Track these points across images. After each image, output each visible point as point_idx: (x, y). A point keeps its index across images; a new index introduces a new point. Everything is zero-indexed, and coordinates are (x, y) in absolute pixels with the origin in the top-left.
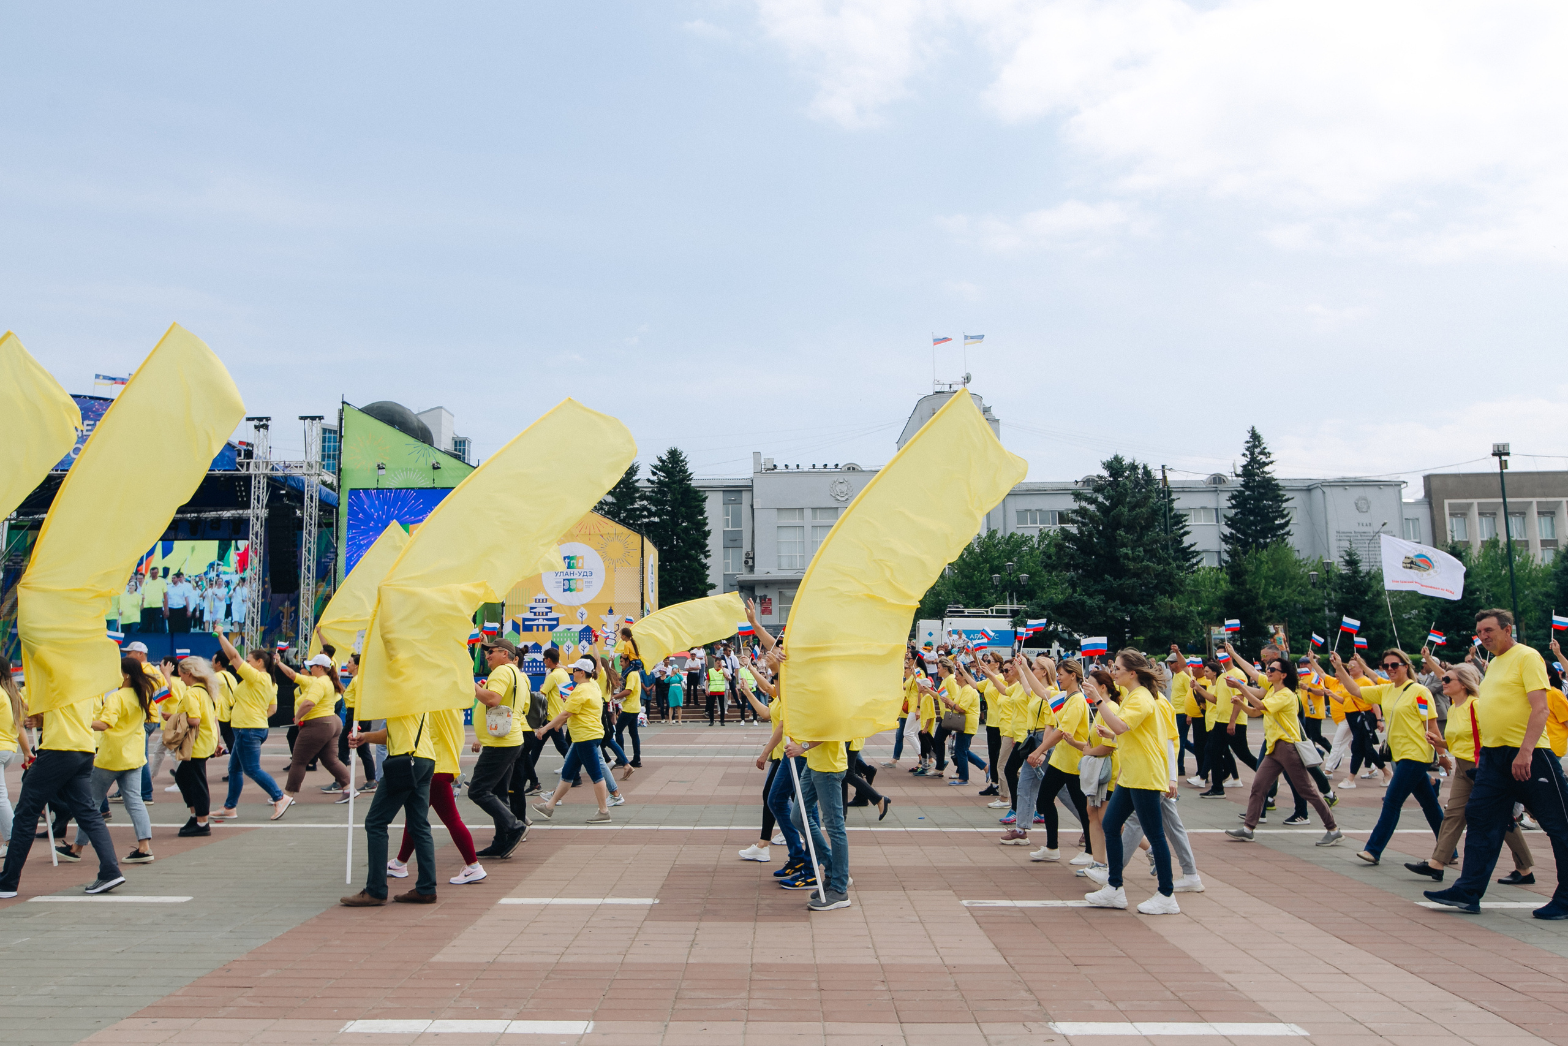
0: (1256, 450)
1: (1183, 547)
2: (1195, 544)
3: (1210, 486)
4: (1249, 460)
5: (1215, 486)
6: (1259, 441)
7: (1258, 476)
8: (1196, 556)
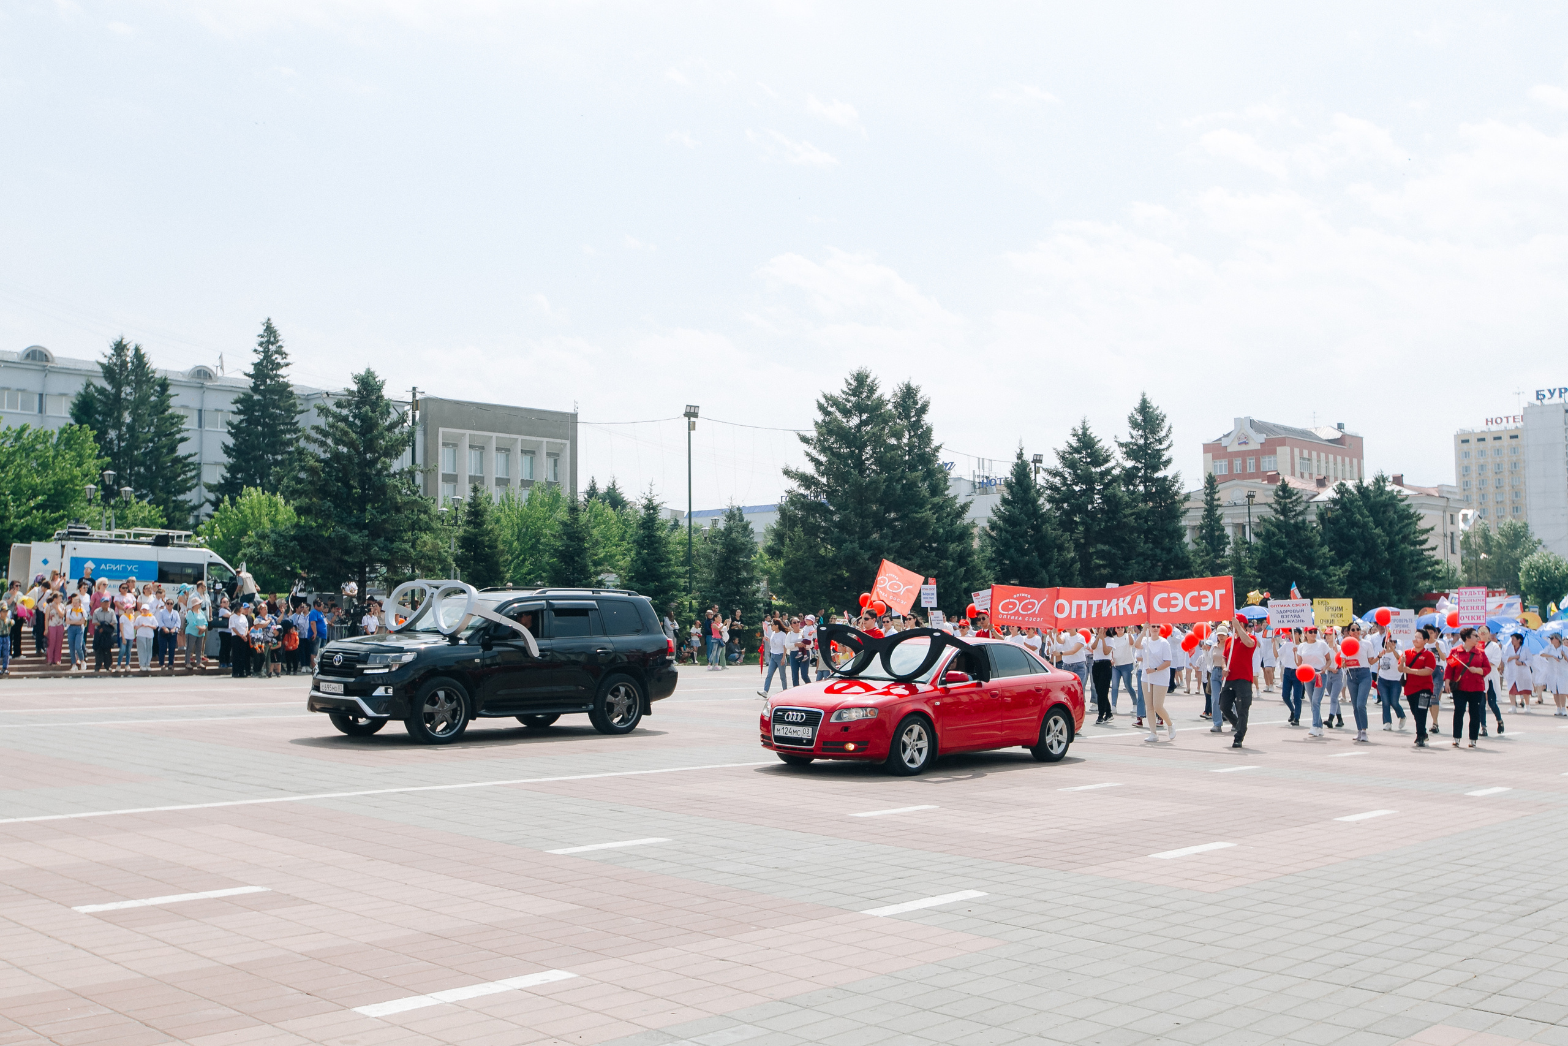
0: (270, 347)
1: (177, 457)
2: (195, 454)
3: (194, 380)
4: (262, 357)
5: (198, 381)
6: (275, 337)
7: (272, 379)
8: (194, 469)
